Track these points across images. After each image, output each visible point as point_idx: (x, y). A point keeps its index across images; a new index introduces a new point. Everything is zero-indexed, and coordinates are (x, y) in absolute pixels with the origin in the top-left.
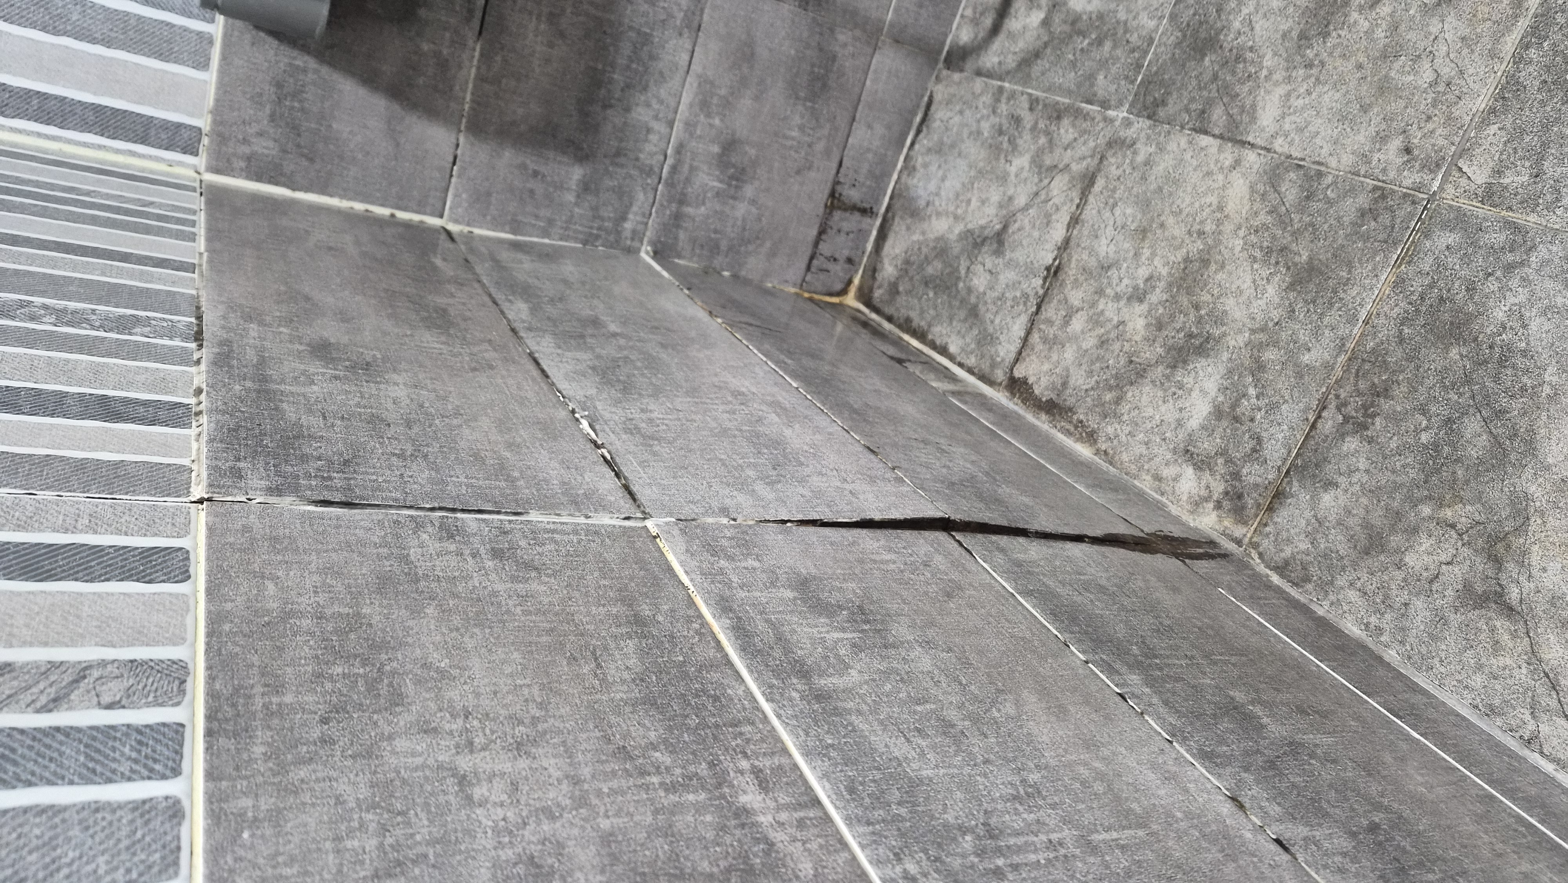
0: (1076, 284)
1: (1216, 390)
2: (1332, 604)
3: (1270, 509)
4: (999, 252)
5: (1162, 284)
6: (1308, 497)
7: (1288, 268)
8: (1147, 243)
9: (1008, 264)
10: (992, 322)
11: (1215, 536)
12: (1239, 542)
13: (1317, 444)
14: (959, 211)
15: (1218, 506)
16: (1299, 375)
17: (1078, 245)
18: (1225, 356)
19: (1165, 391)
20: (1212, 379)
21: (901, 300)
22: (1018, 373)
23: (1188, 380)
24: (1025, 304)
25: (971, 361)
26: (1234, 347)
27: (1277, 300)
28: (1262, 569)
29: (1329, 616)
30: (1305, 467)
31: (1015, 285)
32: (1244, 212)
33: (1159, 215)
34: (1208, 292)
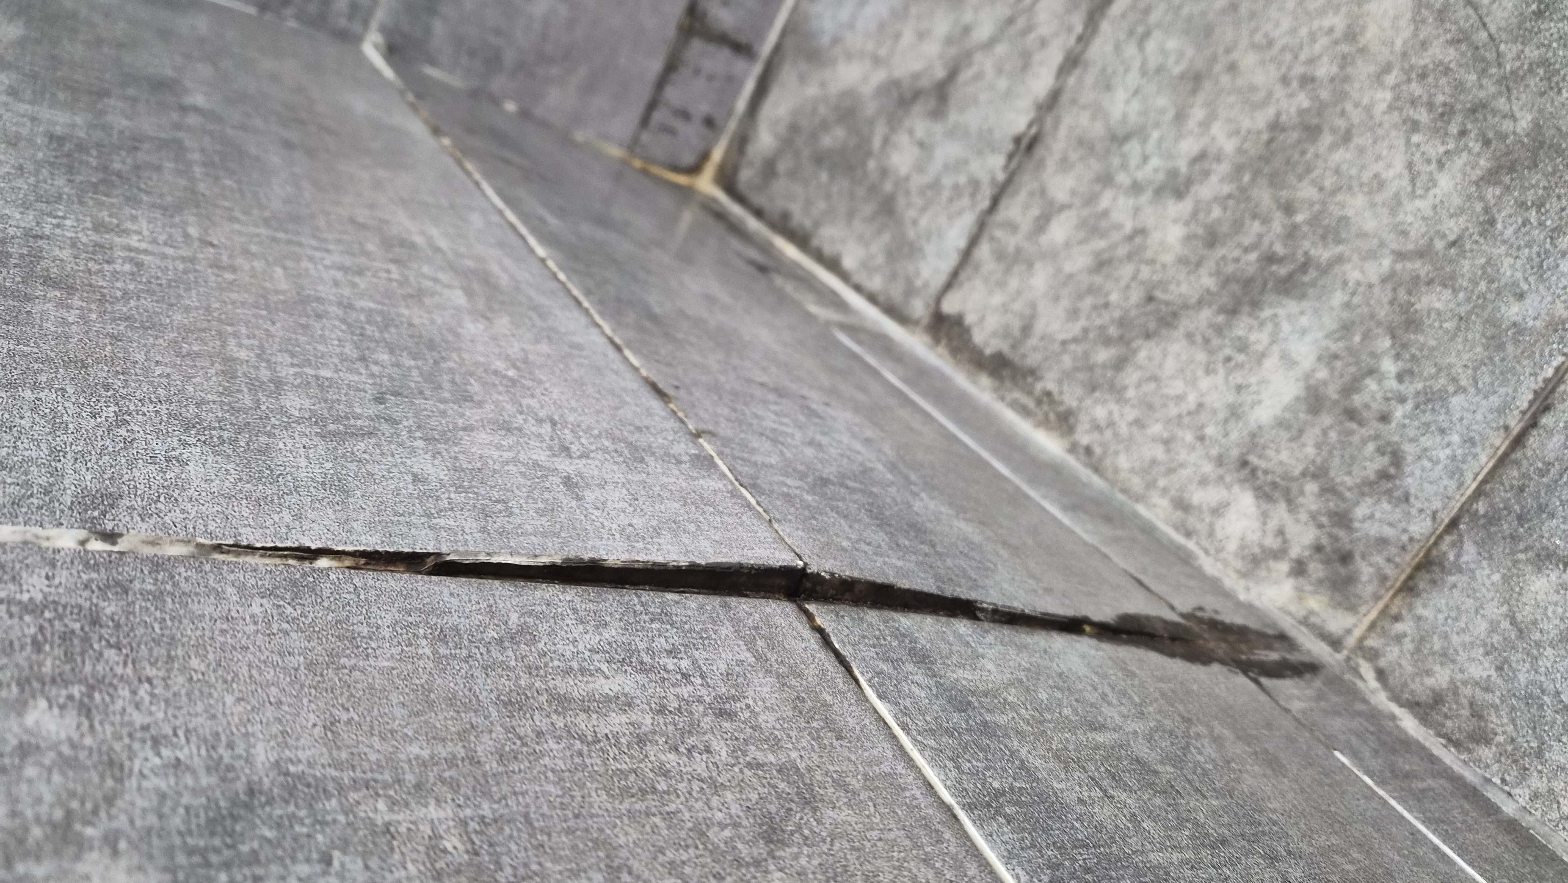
0: (1065, 164)
1: (1312, 358)
2: (1535, 796)
3: (1408, 588)
4: (938, 113)
5: (1223, 168)
6: (1496, 577)
7: (1487, 143)
8: (1201, 97)
9: (951, 134)
10: (915, 223)
11: (1288, 625)
12: (1335, 643)
13: (1525, 476)
14: (883, 52)
15: (1299, 569)
16: (1495, 343)
17: (1074, 102)
18: (1338, 298)
19: (1211, 352)
20: (1308, 338)
21: (780, 185)
22: (950, 306)
23: (1260, 338)
24: (973, 195)
25: (876, 283)
26: (1358, 284)
27: (1457, 201)
28: (1381, 700)
29: (1527, 821)
30: (1492, 519)
31: (959, 165)
32: (1399, 43)
33: (1228, 51)
34: (1313, 182)
